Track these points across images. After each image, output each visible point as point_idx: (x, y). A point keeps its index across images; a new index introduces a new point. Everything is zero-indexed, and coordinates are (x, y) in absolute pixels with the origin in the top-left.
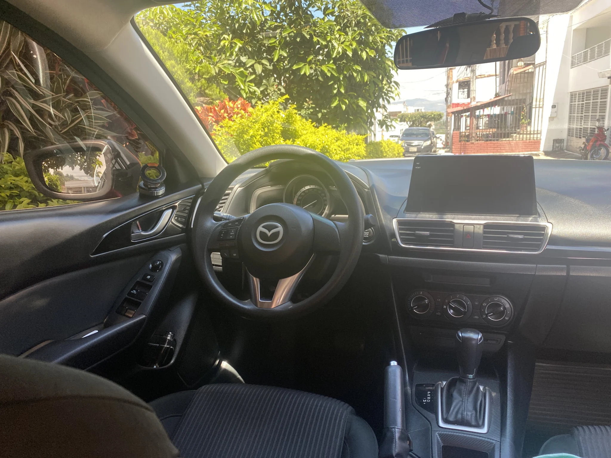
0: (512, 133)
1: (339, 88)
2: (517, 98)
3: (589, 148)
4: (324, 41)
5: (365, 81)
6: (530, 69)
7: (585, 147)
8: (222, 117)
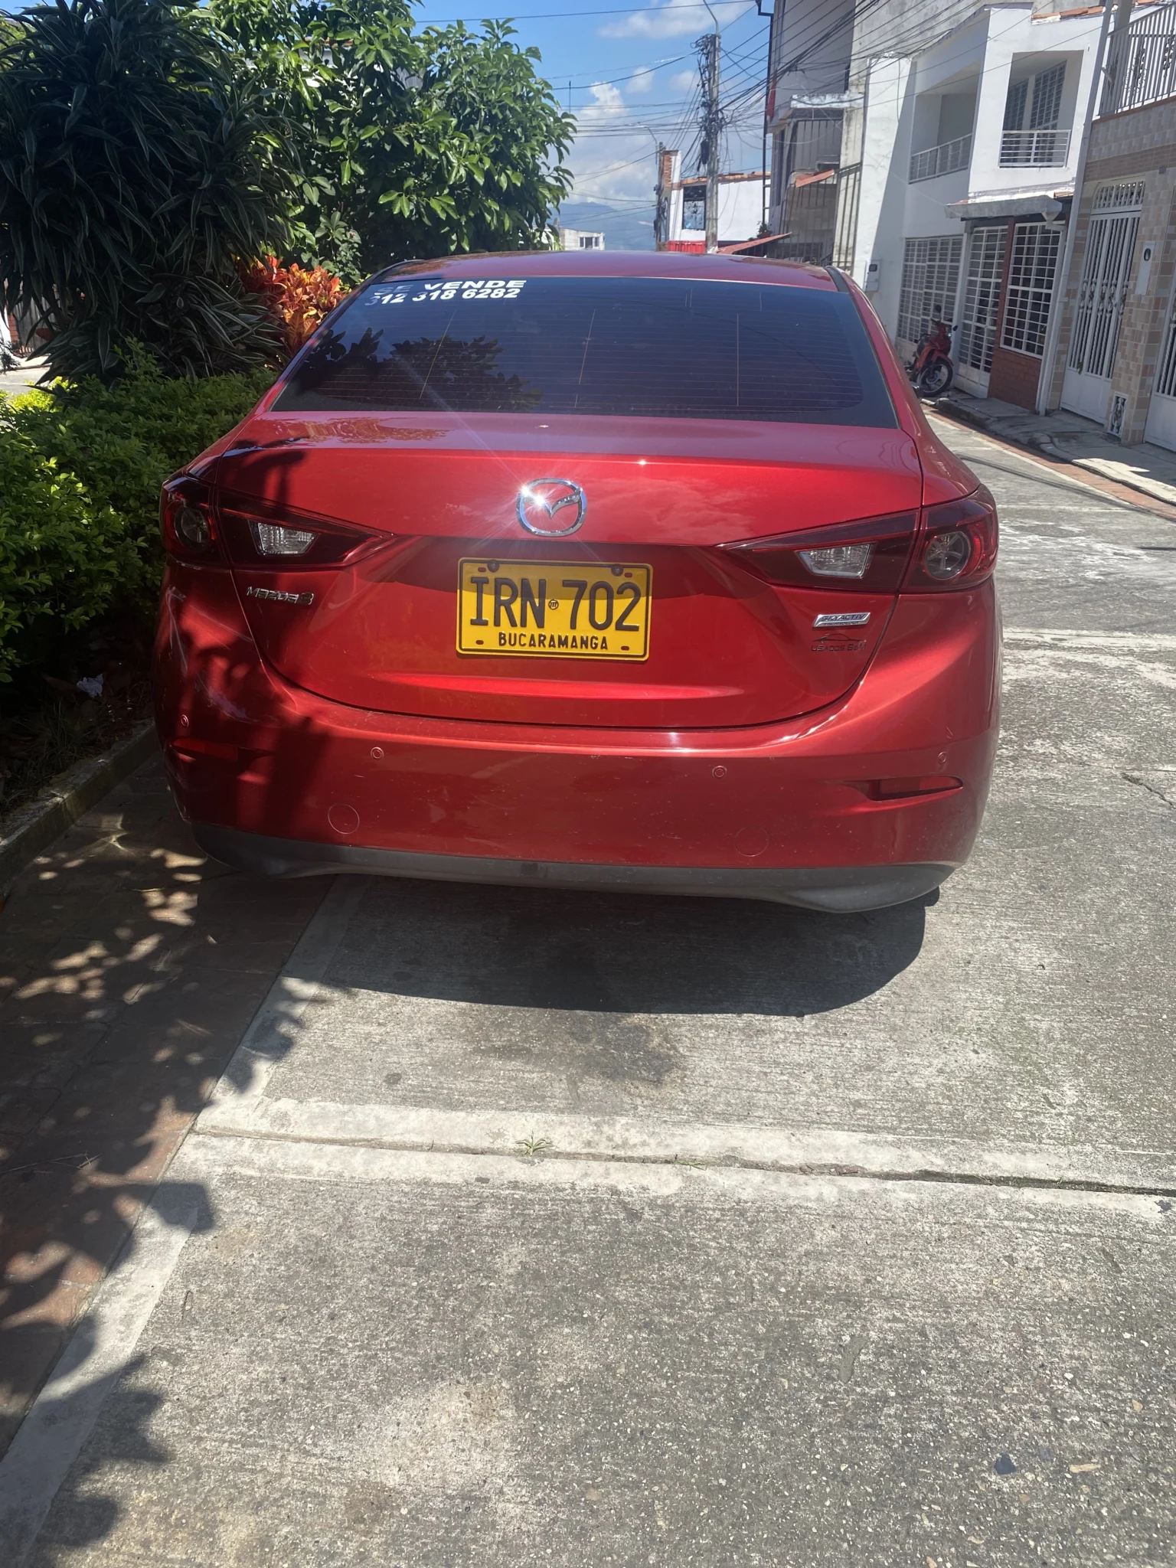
1: (459, 241)
2: (802, 241)
4: (434, 152)
5: (506, 229)
6: (829, 178)
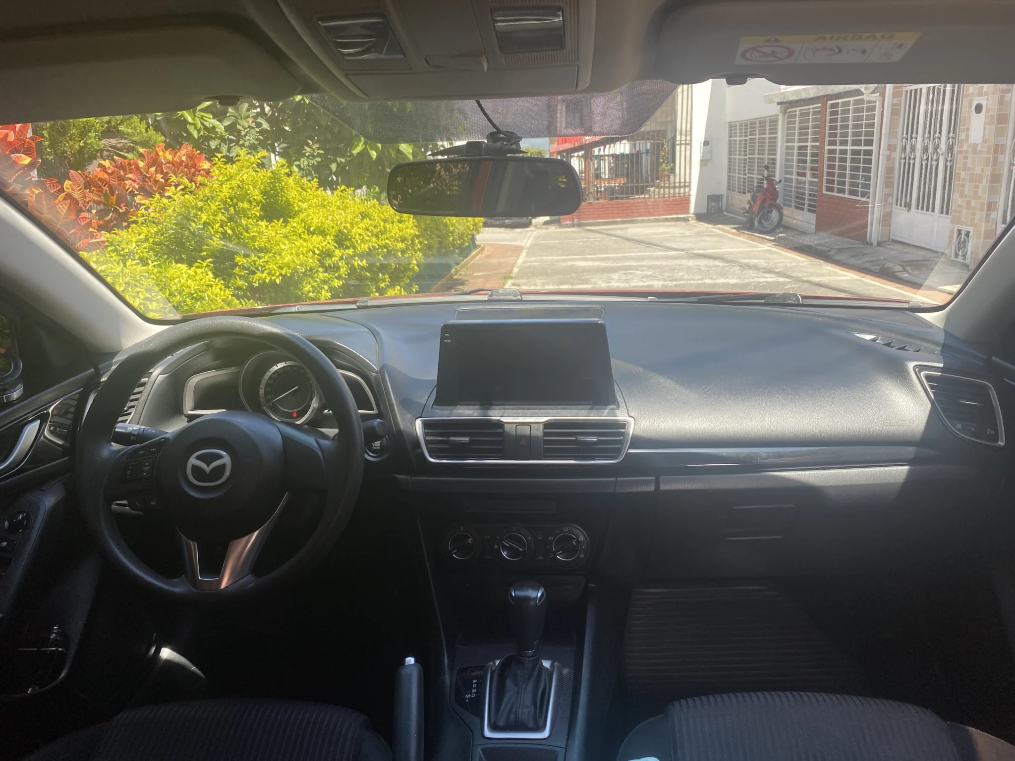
0: (647, 186)
3: (755, 209)
7: (750, 208)
8: (152, 180)
